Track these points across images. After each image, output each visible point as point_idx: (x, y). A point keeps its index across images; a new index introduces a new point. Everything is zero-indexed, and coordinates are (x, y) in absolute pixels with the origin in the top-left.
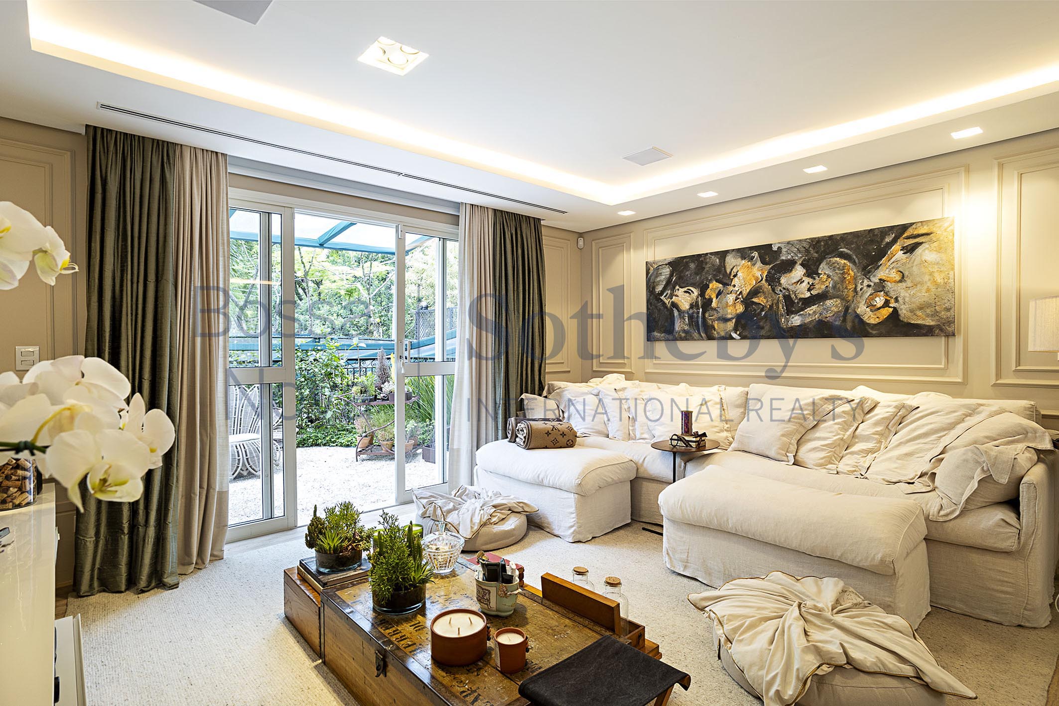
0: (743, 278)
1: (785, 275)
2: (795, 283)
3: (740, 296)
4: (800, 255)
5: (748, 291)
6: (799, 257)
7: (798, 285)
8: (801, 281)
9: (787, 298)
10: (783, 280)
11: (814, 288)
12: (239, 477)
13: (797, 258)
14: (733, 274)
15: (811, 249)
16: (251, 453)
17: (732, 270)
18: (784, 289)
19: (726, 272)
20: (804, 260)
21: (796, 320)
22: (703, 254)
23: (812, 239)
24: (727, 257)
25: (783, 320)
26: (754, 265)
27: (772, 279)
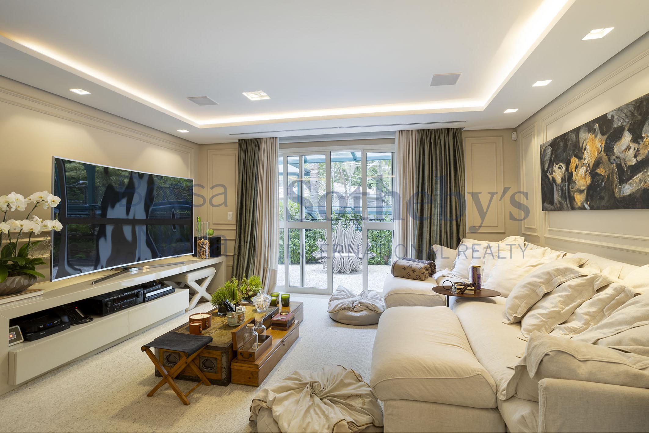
0: (590, 151)
1: (617, 143)
2: (624, 150)
3: (589, 169)
4: (627, 120)
5: (593, 163)
6: (627, 123)
7: (627, 152)
8: (628, 148)
9: (619, 166)
10: (616, 150)
11: (639, 154)
12: (340, 272)
13: (625, 124)
14: (584, 148)
15: (635, 112)
16: (346, 262)
17: (583, 144)
18: (617, 157)
19: (580, 147)
20: (631, 125)
21: (628, 189)
22: (567, 133)
23: (636, 101)
24: (580, 133)
25: (617, 189)
26: (596, 137)
27: (608, 149)
